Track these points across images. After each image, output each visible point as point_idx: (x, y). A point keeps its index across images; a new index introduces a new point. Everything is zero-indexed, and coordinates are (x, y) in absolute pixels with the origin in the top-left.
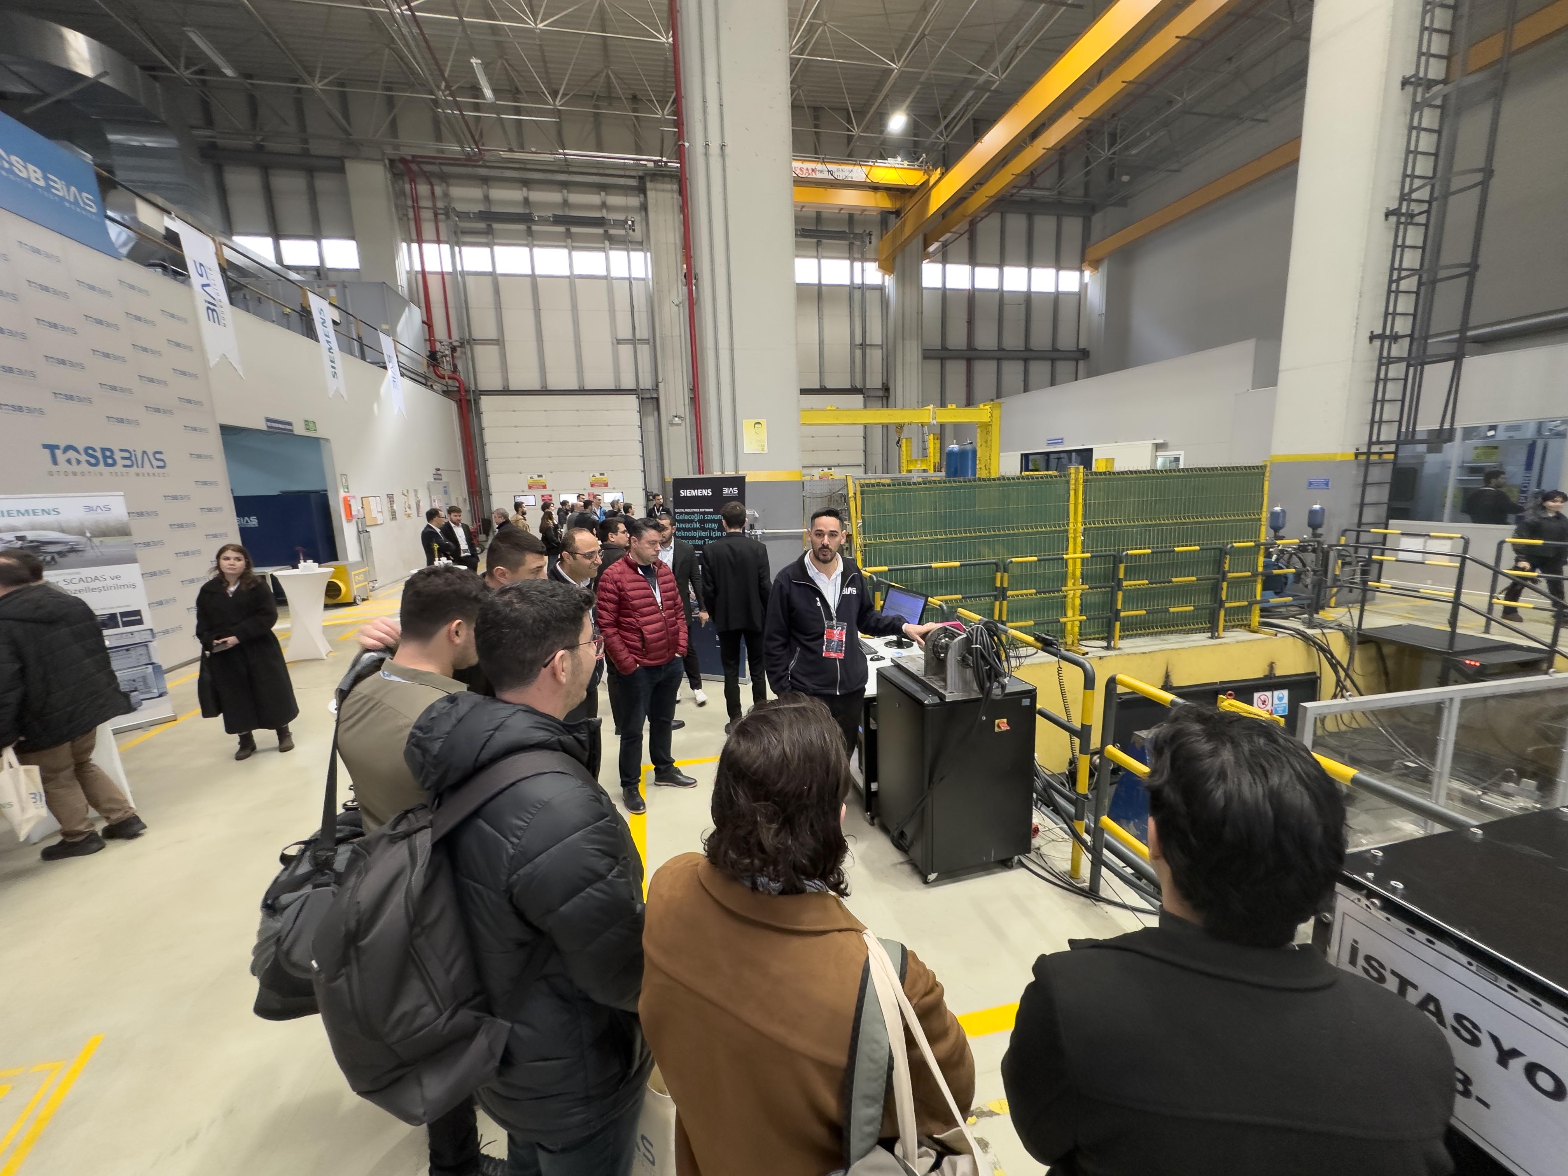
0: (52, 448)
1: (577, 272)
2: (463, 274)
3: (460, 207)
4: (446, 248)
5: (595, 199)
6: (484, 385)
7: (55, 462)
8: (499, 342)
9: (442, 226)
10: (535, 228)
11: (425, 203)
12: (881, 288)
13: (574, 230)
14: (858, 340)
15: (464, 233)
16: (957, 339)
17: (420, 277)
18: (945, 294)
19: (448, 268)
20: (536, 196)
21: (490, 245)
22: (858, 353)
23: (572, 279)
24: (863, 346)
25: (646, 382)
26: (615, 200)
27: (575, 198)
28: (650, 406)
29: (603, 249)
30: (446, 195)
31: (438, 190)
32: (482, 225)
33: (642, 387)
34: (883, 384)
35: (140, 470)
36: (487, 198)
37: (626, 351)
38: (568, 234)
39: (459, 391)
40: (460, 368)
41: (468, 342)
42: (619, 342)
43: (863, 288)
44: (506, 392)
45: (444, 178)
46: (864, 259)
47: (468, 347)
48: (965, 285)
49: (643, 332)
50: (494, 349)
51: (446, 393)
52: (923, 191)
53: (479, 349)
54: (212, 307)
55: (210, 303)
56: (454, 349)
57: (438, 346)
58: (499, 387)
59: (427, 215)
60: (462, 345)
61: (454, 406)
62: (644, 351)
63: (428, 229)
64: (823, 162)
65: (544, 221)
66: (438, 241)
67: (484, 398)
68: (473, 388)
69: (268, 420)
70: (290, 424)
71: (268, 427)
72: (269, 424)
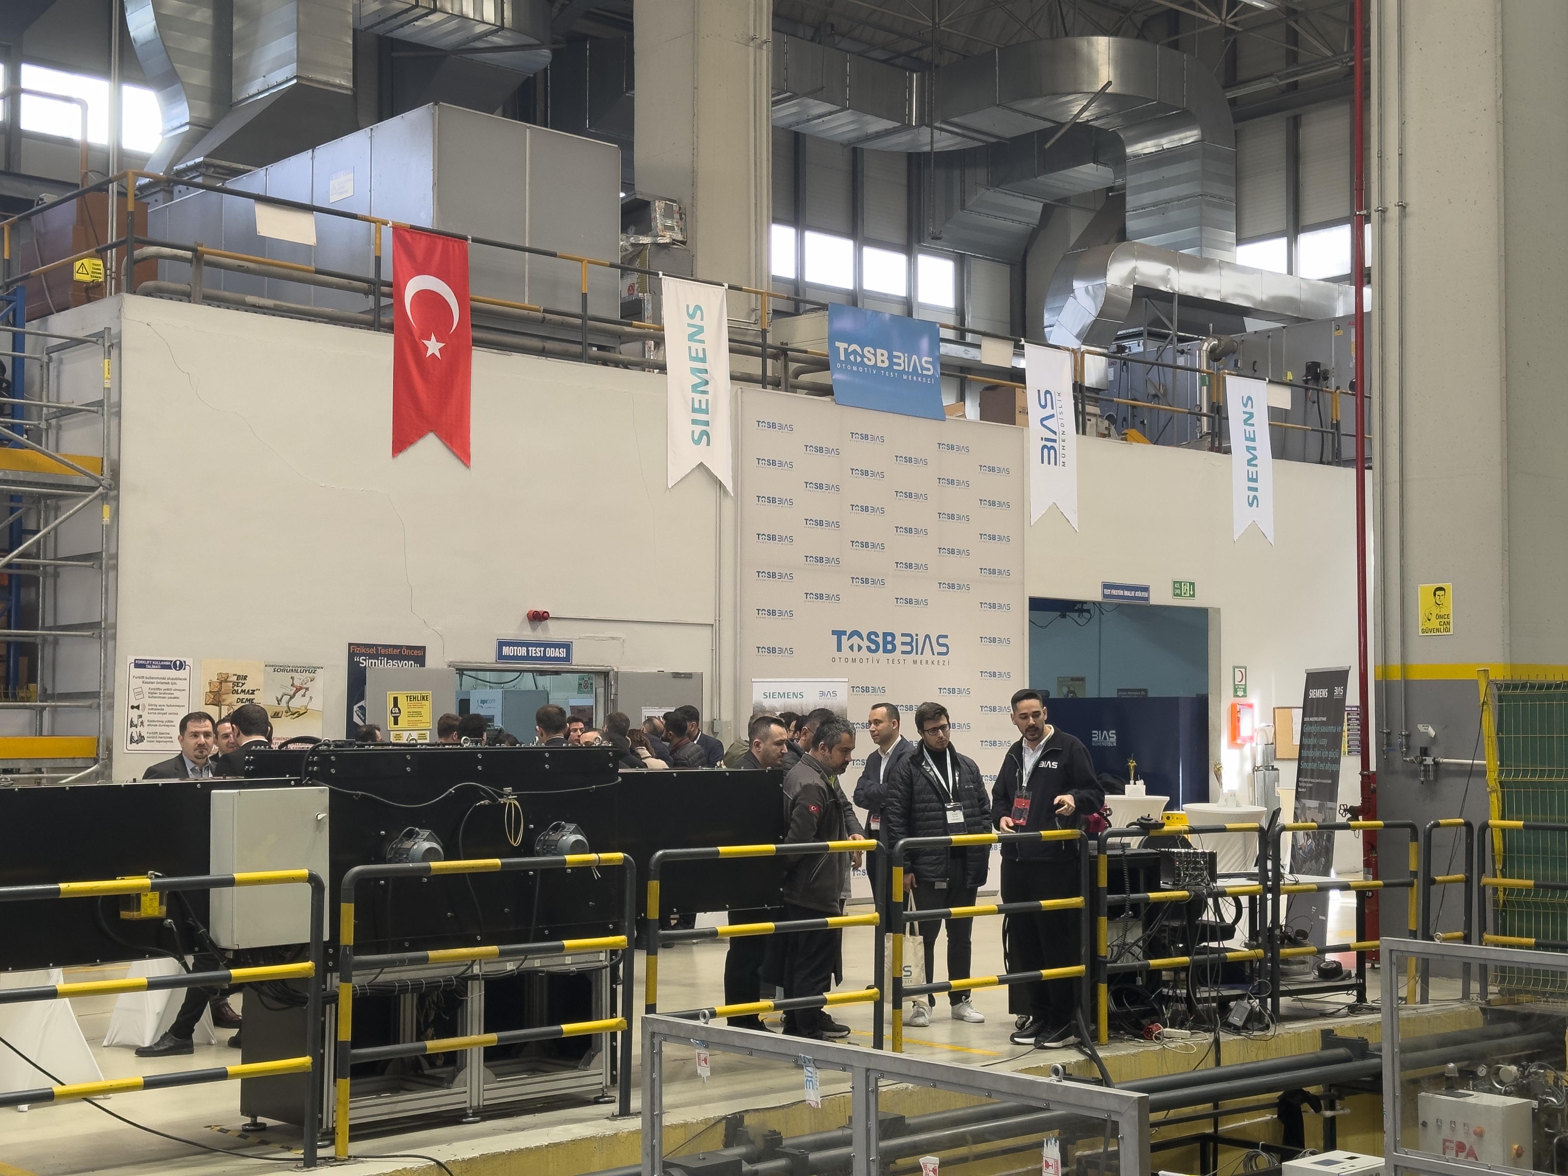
7: (839, 649)
35: (919, 657)
69: (1106, 586)
70: (1146, 589)
71: (1105, 596)
72: (1107, 592)
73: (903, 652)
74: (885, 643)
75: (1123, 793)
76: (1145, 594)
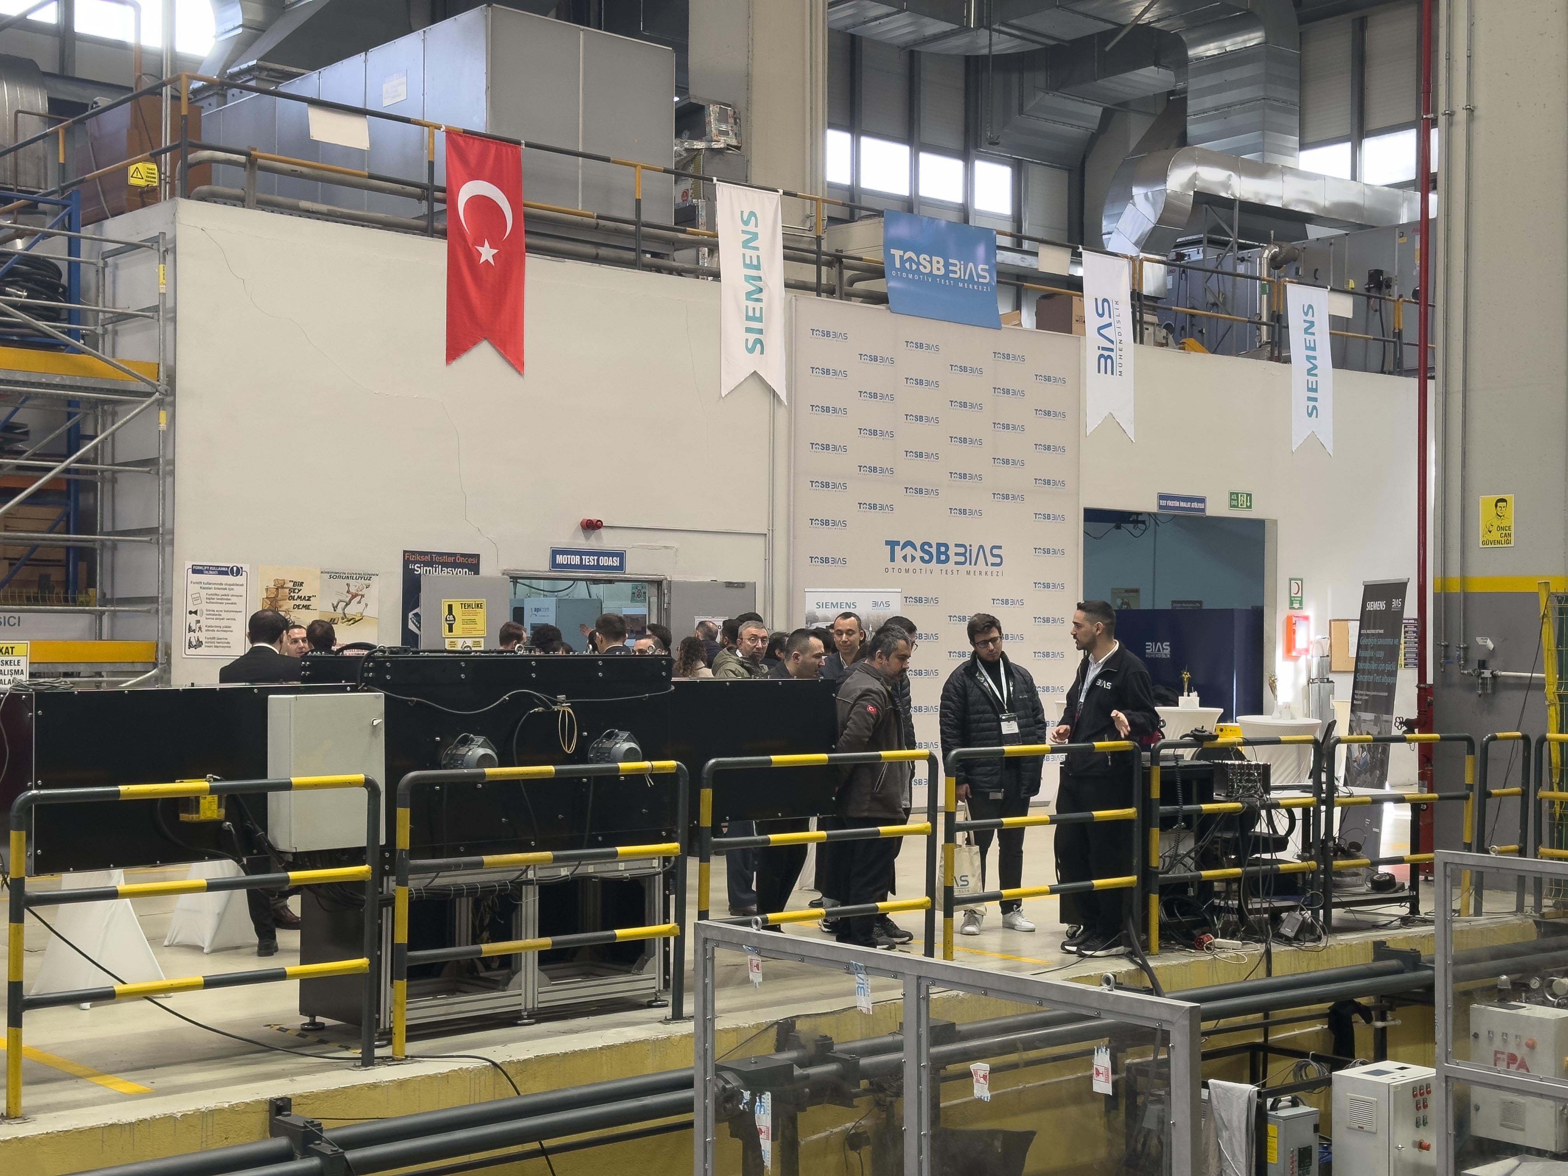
7: (893, 559)
35: (972, 568)
69: (1162, 497)
70: (1202, 500)
71: (1161, 507)
72: (1163, 503)
73: (956, 563)
74: (939, 553)
75: (1176, 704)
76: (1201, 506)
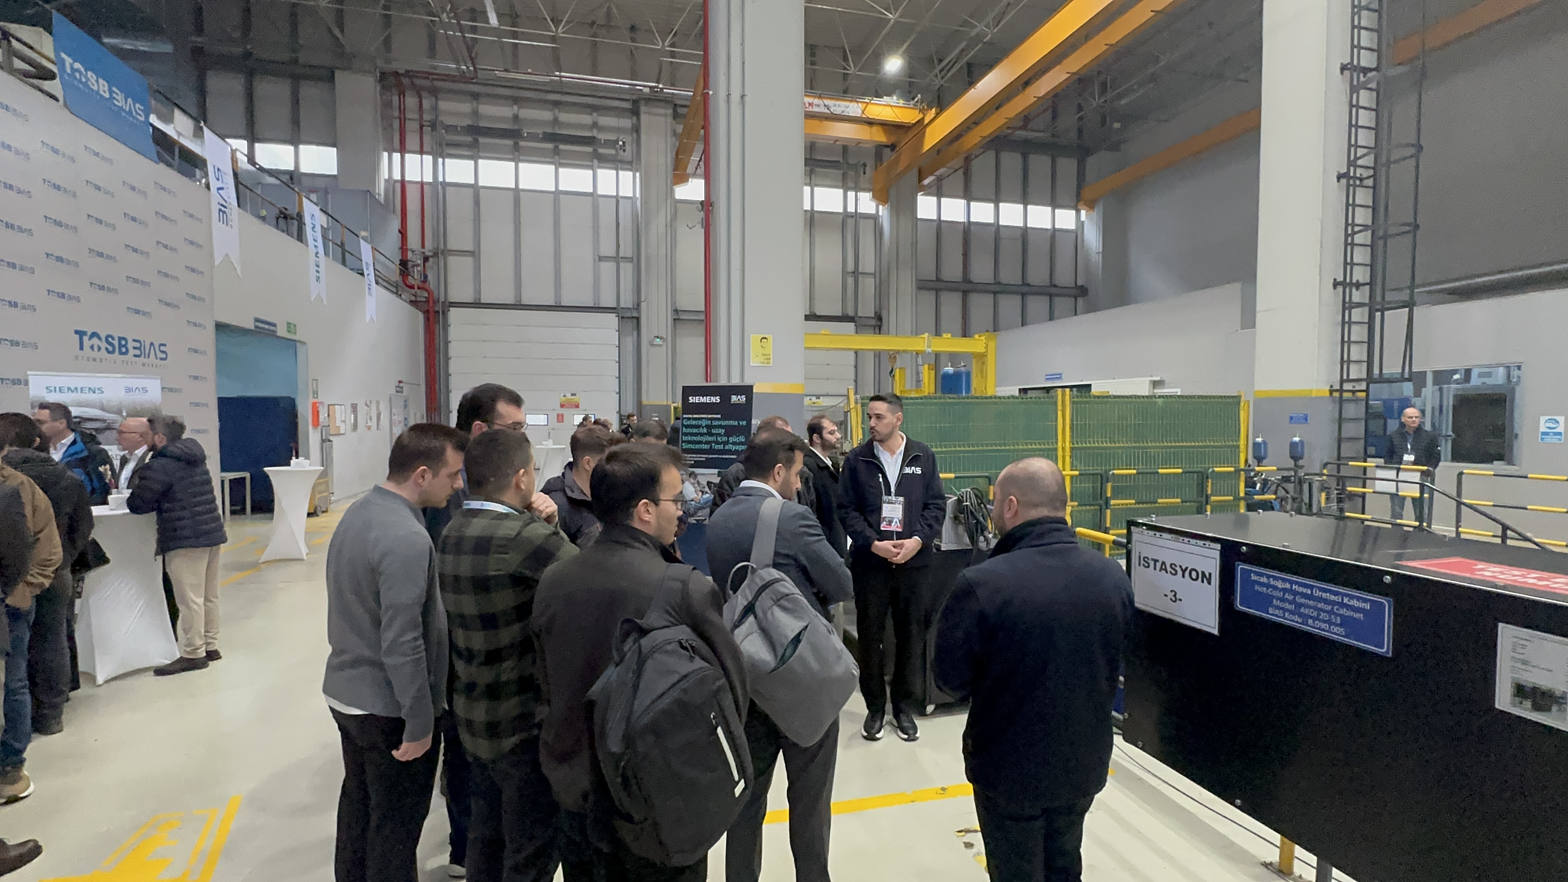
0: (81, 334)
1: (561, 188)
2: (445, 184)
3: (449, 121)
4: (428, 159)
5: (586, 119)
6: (453, 297)
7: (81, 348)
8: (474, 254)
9: (427, 139)
10: (522, 143)
11: (412, 114)
12: (875, 218)
13: (562, 147)
14: (851, 267)
15: (450, 145)
16: (953, 271)
17: (398, 187)
18: (939, 226)
19: (428, 178)
20: (527, 113)
21: (475, 158)
22: (850, 280)
23: (557, 194)
24: (856, 273)
25: (627, 301)
26: (605, 121)
27: (565, 117)
28: (630, 325)
29: (591, 167)
30: (435, 108)
31: (426, 104)
32: (469, 139)
33: (622, 305)
34: (875, 313)
35: (146, 360)
36: (475, 114)
37: (608, 268)
38: (556, 152)
39: (427, 302)
40: (430, 278)
41: (440, 253)
42: (601, 259)
43: (857, 216)
44: (477, 304)
45: (435, 92)
46: (857, 189)
47: (441, 257)
48: (961, 218)
49: (626, 250)
50: (469, 260)
51: (413, 303)
52: (919, 127)
53: (452, 260)
54: (223, 209)
55: (222, 205)
56: (426, 259)
57: (410, 255)
58: (469, 299)
59: (412, 126)
60: (436, 255)
61: (421, 316)
62: (627, 269)
63: (412, 140)
64: (820, 97)
65: (532, 137)
66: (422, 152)
67: (453, 312)
68: (442, 299)
69: (257, 320)
70: (274, 325)
71: (256, 327)
72: (257, 324)
73: (135, 356)
74: (120, 346)
76: (272, 328)
